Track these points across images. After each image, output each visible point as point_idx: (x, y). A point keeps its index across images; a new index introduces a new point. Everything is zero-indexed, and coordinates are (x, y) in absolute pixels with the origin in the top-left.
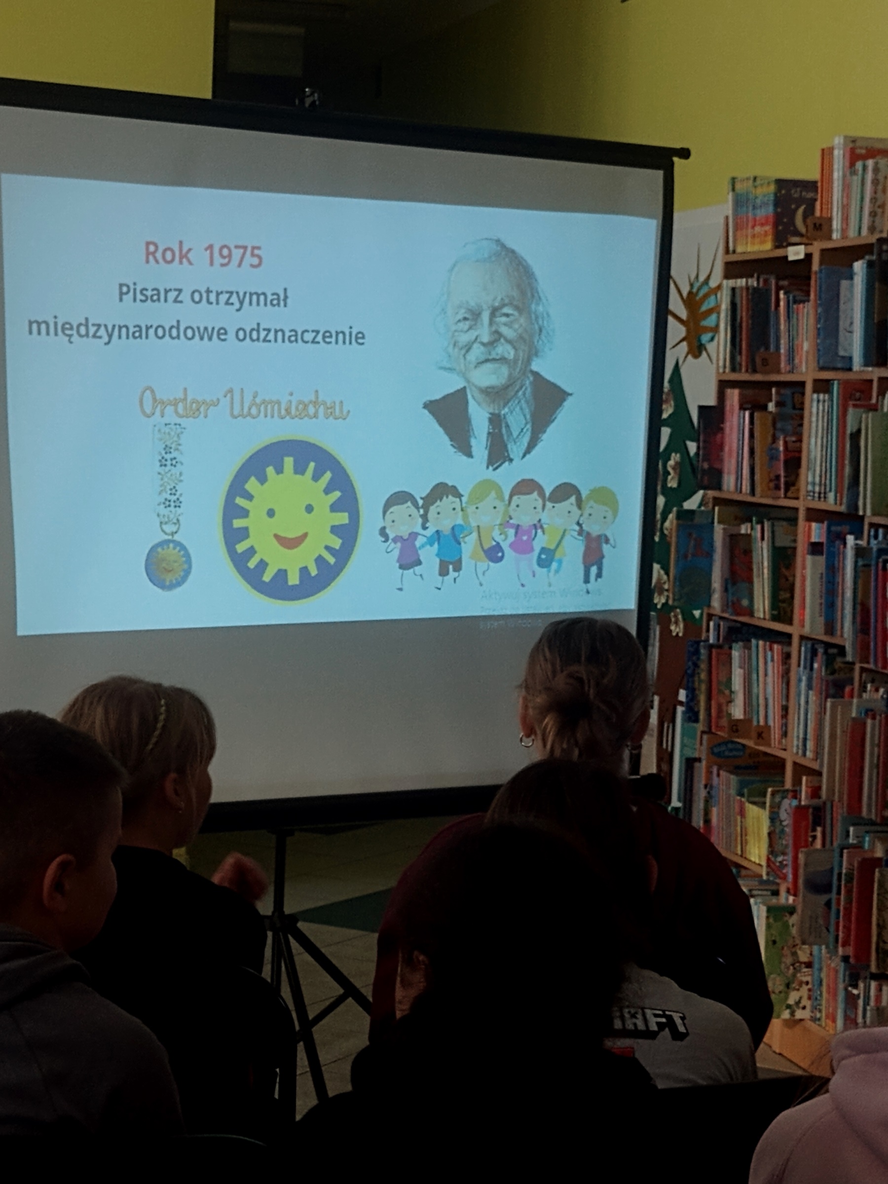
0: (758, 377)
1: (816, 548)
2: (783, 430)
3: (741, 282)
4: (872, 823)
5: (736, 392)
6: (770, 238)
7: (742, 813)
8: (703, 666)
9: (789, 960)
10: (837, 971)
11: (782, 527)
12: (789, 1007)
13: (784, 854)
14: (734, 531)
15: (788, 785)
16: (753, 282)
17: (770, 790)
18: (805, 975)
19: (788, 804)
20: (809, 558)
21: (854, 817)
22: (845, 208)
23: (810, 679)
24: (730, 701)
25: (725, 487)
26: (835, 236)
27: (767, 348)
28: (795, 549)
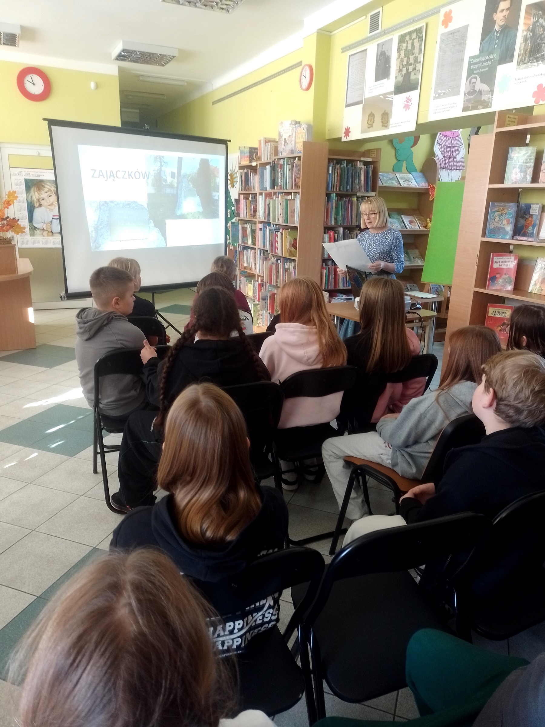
0: (247, 192)
1: (261, 229)
2: (253, 204)
3: (242, 171)
4: (274, 286)
5: (242, 195)
6: (248, 160)
7: (247, 286)
8: (238, 255)
9: (258, 314)
10: (267, 316)
11: (253, 225)
12: (258, 323)
13: (256, 293)
14: (243, 226)
15: (256, 279)
16: (245, 171)
17: (253, 280)
18: (261, 317)
19: (257, 283)
20: (259, 231)
21: (271, 285)
22: (264, 154)
23: (260, 258)
24: (244, 262)
25: (241, 217)
26: (262, 160)
27: (249, 186)
28: (256, 230)
